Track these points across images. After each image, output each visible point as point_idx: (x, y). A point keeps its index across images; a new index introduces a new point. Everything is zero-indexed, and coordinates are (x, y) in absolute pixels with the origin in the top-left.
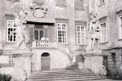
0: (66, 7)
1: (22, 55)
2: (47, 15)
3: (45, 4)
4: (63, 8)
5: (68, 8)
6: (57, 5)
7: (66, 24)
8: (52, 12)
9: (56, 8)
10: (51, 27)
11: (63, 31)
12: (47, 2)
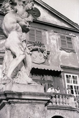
0: (75, 52)
1: (23, 97)
2: (49, 61)
3: (46, 46)
4: (71, 53)
5: (77, 53)
6: (62, 49)
7: (77, 76)
8: (56, 57)
9: (60, 52)
10: (56, 78)
11: (75, 86)
12: (48, 43)
